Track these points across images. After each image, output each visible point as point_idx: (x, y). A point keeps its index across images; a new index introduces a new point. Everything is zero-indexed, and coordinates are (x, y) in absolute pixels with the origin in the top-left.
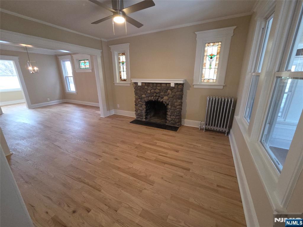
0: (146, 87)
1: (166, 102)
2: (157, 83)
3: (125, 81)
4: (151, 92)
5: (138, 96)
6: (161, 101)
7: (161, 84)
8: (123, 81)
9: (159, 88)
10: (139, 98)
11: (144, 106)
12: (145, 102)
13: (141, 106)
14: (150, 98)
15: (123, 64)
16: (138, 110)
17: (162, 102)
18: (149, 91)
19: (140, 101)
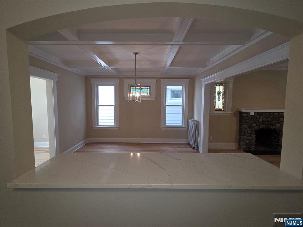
0: (258, 116)
1: (278, 129)
2: (269, 113)
3: (220, 111)
4: (262, 120)
5: (248, 125)
6: (273, 128)
7: (273, 113)
8: (217, 111)
9: (271, 117)
10: (249, 128)
11: (254, 136)
12: (255, 131)
13: (250, 136)
14: (261, 127)
15: (219, 94)
16: (245, 140)
17: (275, 129)
18: (261, 120)
19: (250, 130)
